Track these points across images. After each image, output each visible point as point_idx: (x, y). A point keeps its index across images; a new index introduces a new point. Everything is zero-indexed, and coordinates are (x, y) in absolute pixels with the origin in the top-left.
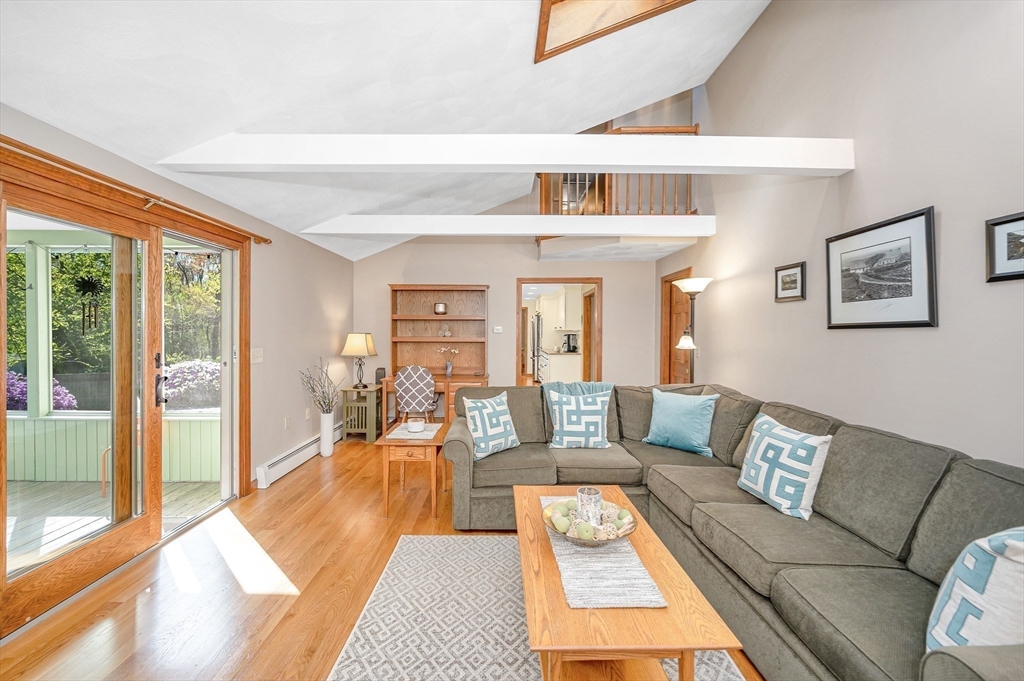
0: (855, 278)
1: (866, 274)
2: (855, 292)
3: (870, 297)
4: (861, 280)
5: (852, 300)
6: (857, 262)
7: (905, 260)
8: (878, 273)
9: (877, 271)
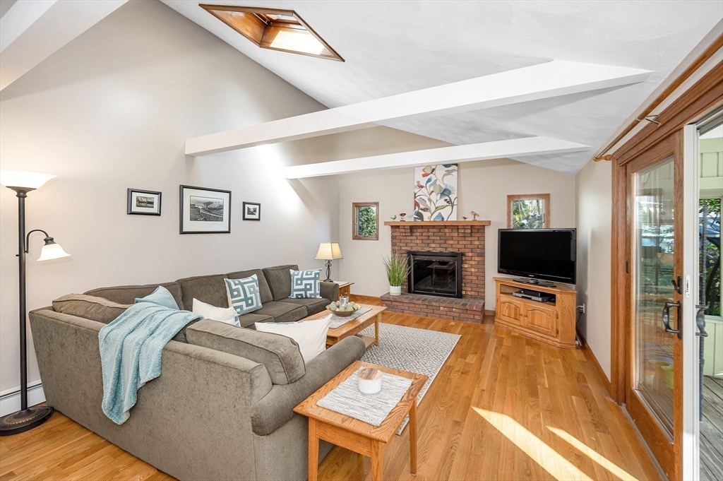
0: (198, 210)
1: (204, 209)
2: (198, 217)
3: (205, 220)
4: (201, 211)
5: (196, 220)
6: (199, 202)
7: (221, 208)
8: (210, 210)
9: (209, 209)
